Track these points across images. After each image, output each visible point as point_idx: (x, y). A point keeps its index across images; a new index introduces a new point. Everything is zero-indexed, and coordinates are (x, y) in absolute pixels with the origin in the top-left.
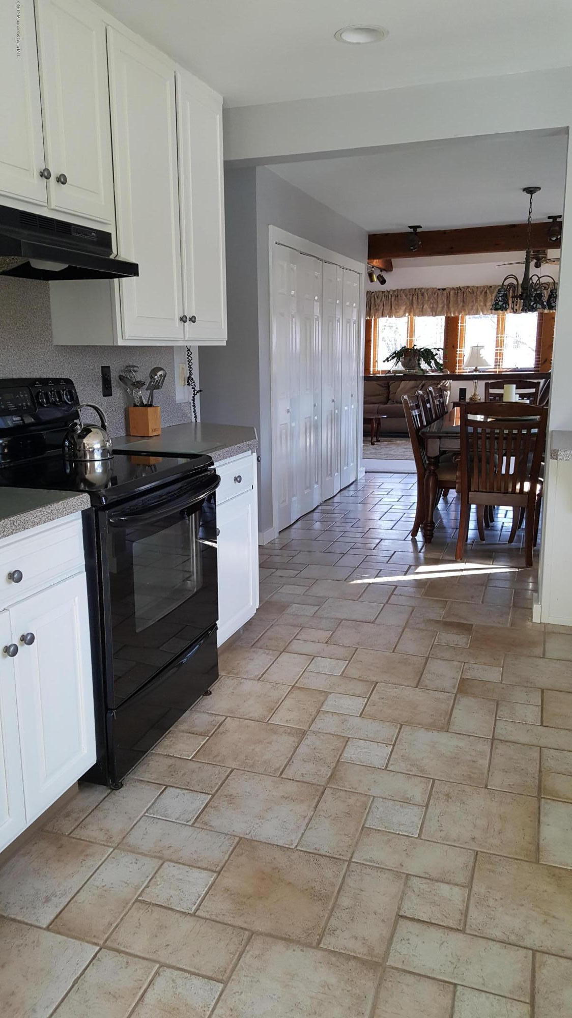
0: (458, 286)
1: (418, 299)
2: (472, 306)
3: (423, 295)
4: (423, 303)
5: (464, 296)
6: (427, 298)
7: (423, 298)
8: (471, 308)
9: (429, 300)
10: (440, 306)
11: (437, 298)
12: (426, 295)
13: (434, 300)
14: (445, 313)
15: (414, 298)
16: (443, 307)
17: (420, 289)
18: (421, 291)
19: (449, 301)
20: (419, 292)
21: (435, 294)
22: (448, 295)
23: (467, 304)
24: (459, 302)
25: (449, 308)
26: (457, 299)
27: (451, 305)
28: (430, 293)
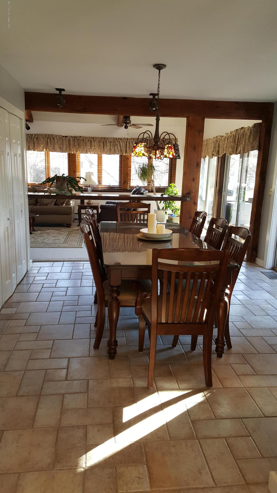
0: (75, 136)
1: (51, 141)
2: (84, 148)
3: (54, 139)
4: (54, 144)
5: (79, 141)
6: (56, 141)
7: (54, 141)
8: (83, 149)
9: (58, 141)
10: (65, 146)
11: (63, 141)
12: (56, 139)
13: (61, 143)
14: (68, 151)
15: (48, 140)
16: (67, 147)
17: (52, 135)
18: (52, 137)
19: (70, 144)
20: (51, 137)
21: (61, 139)
22: (69, 140)
23: (81, 146)
24: (76, 145)
25: (70, 148)
26: (75, 143)
27: (71, 147)
28: (58, 138)
